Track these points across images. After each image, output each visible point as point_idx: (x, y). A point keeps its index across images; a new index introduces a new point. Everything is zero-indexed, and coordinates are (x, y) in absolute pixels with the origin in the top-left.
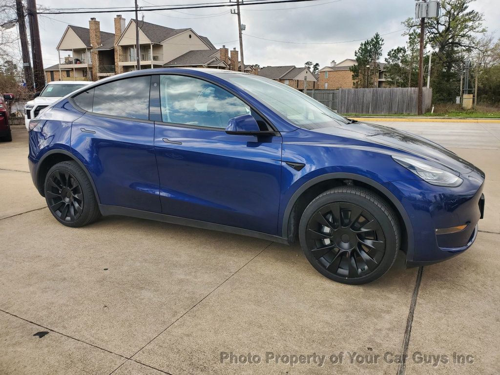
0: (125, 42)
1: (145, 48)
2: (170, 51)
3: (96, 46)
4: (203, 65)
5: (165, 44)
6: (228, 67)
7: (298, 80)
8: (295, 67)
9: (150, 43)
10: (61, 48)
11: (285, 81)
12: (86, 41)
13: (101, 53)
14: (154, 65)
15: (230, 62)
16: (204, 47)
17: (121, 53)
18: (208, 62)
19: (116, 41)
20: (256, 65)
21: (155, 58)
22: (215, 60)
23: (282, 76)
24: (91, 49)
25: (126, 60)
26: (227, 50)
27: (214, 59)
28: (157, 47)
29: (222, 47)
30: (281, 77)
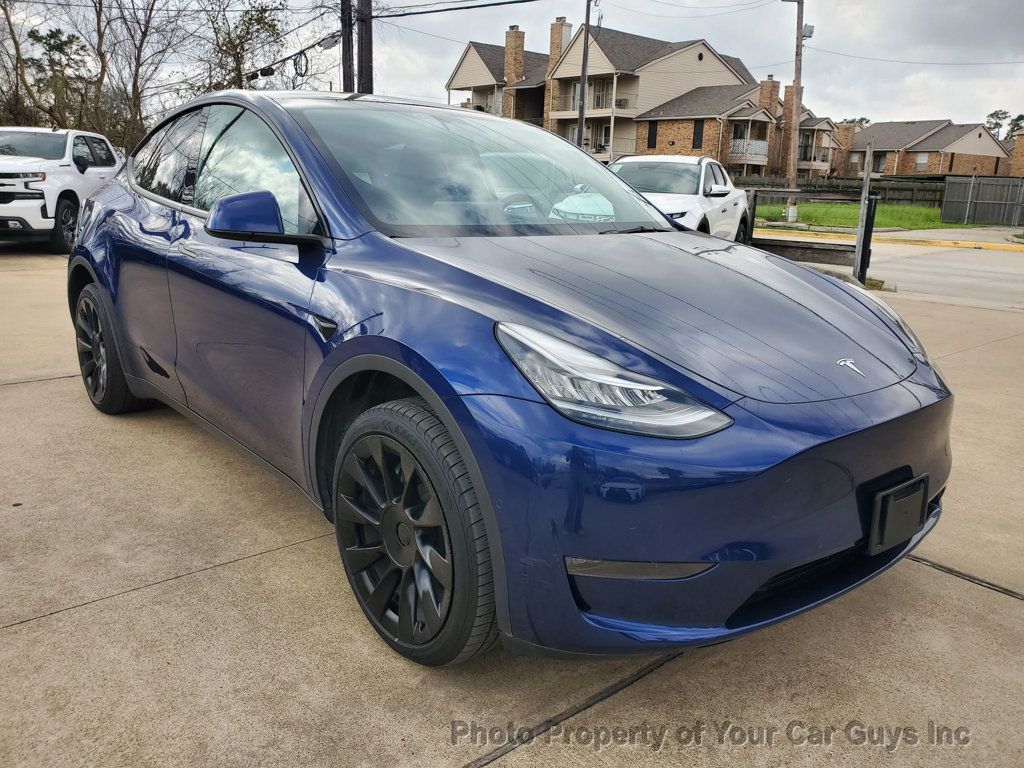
0: (566, 71)
1: (601, 82)
2: (653, 90)
3: (514, 80)
4: (717, 117)
5: (645, 75)
6: (774, 121)
7: (953, 154)
8: (950, 124)
9: (614, 72)
10: (453, 86)
11: (920, 155)
12: (497, 70)
13: (521, 95)
14: (616, 118)
15: (780, 112)
16: (728, 79)
17: (557, 93)
18: (730, 112)
19: (549, 69)
20: (862, 120)
21: (621, 104)
22: (747, 106)
23: (912, 144)
24: (504, 86)
25: (565, 108)
26: (775, 86)
27: (744, 105)
28: (628, 80)
29: (766, 79)
30: (910, 146)
